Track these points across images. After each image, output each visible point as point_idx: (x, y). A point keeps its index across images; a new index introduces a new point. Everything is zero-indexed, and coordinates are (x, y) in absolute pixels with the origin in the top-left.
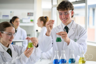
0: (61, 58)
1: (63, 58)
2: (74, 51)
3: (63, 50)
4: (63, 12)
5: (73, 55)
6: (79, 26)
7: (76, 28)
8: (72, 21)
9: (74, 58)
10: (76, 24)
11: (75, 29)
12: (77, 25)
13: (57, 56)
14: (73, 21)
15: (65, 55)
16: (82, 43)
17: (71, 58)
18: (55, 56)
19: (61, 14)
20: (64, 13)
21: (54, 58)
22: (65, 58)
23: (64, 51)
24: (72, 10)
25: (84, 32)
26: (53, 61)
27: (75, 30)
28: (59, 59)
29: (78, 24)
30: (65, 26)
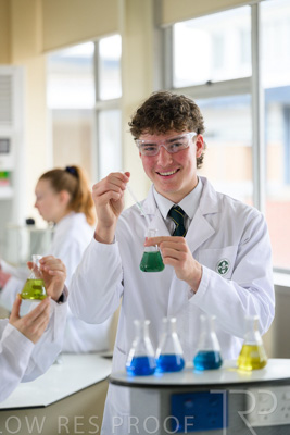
0: (159, 352)
1: (169, 352)
2: (214, 317)
3: (166, 315)
5: (214, 336)
8: (200, 184)
9: (216, 347)
10: (218, 194)
11: (215, 218)
12: (222, 200)
13: (142, 341)
14: (204, 182)
15: (179, 336)
16: (255, 283)
17: (202, 347)
18: (135, 343)
20: (167, 142)
21: (132, 354)
22: (178, 350)
23: (174, 320)
26: (129, 364)
27: (215, 224)
28: (154, 354)
29: (224, 196)
30: (171, 205)
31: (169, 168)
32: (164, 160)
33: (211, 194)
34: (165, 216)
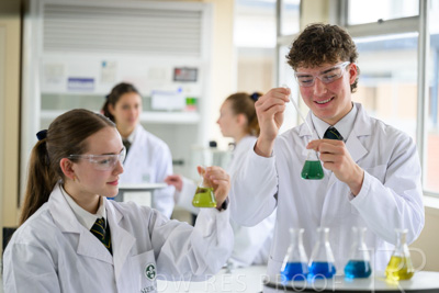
0: (311, 261)
1: (322, 260)
2: (365, 229)
4: (316, 72)
5: (364, 247)
6: (383, 127)
7: (373, 134)
8: (355, 108)
9: (366, 258)
10: (371, 120)
11: (368, 140)
12: (376, 125)
13: (297, 248)
14: (359, 107)
17: (353, 257)
18: (290, 250)
19: (306, 81)
21: (287, 259)
22: (330, 258)
23: (327, 230)
24: (352, 60)
25: (409, 151)
27: (367, 145)
28: (307, 261)
29: (377, 121)
30: (327, 127)
31: (325, 97)
32: (319, 90)
33: (365, 119)
34: (322, 136)
